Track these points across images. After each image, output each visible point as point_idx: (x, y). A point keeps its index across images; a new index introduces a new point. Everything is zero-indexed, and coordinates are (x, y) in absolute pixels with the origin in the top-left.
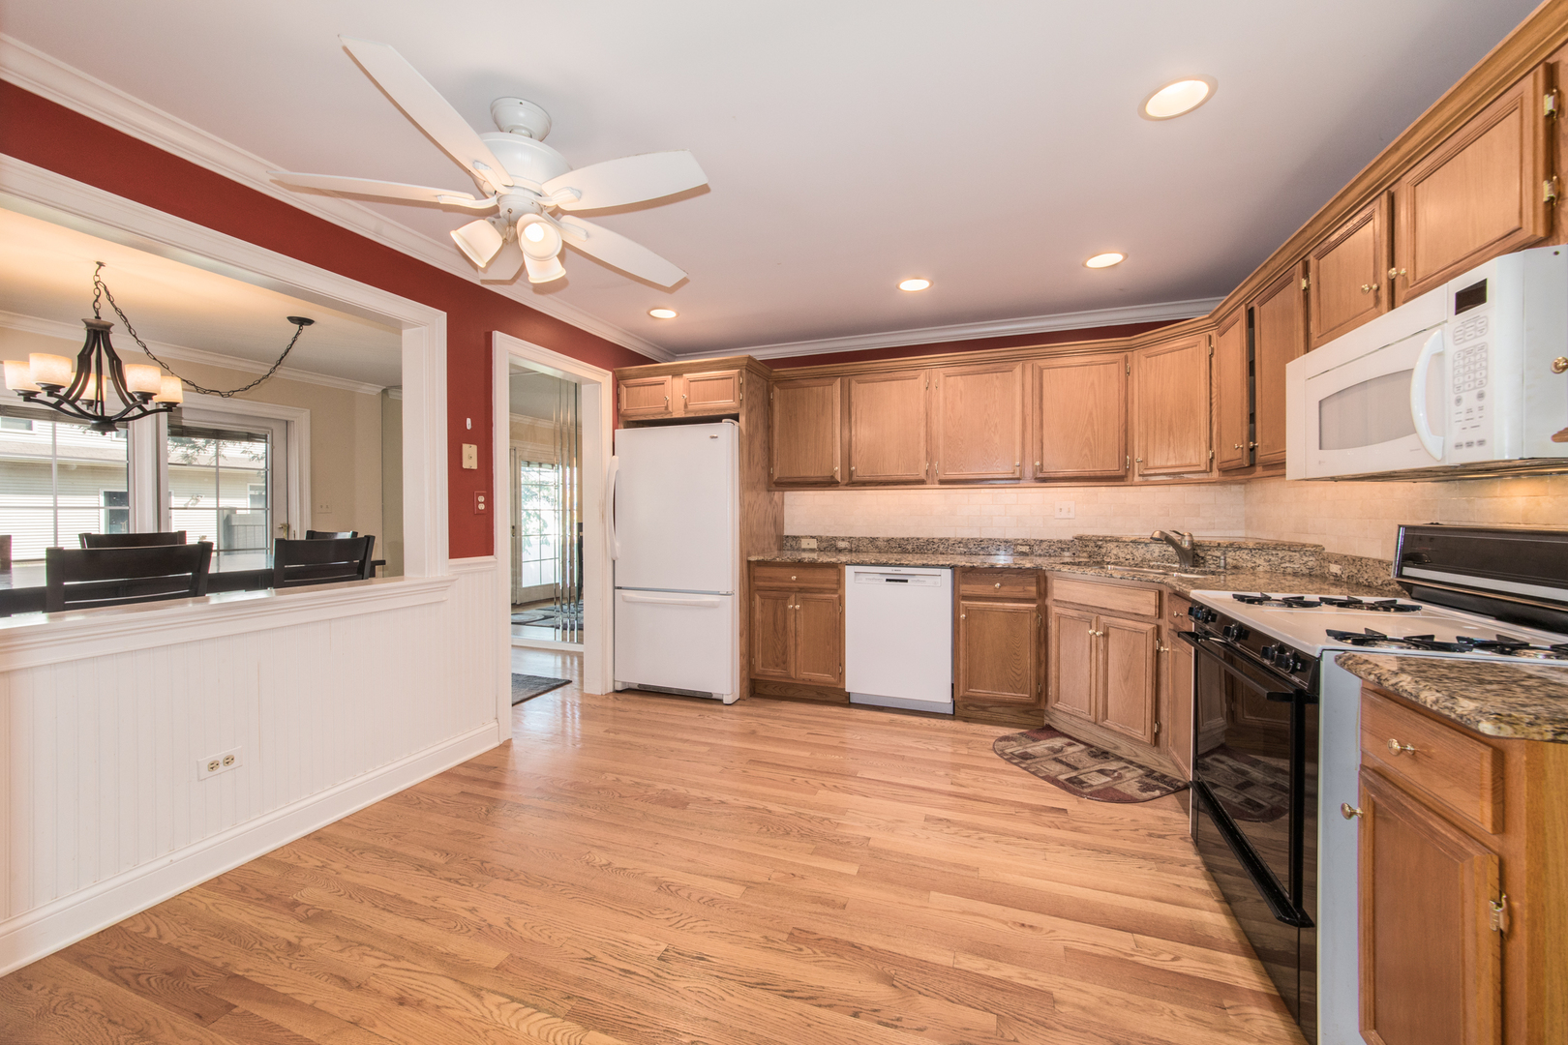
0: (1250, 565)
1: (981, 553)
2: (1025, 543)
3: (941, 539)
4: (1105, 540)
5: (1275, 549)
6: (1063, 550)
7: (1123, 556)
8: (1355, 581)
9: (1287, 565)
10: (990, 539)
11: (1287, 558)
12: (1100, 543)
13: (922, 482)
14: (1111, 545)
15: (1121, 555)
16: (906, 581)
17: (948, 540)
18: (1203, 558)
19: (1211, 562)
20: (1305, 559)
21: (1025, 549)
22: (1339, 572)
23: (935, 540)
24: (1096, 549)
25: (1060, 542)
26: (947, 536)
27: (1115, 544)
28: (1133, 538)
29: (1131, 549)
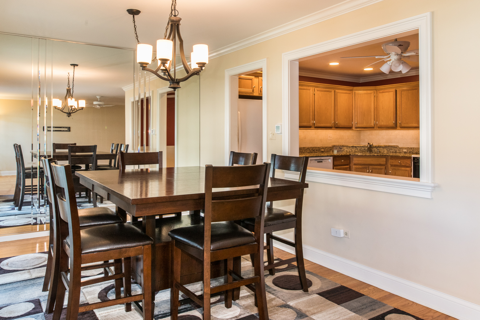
0: (383, 151)
2: (323, 148)
3: (303, 148)
4: (343, 146)
5: (389, 147)
6: (331, 150)
7: (349, 151)
8: (411, 153)
9: (391, 150)
10: (315, 147)
11: (391, 149)
12: (341, 147)
13: (311, 127)
14: (345, 148)
15: (348, 150)
16: (322, 162)
18: (371, 150)
19: (373, 151)
20: (395, 149)
21: (323, 150)
22: (406, 151)
24: (340, 149)
25: (330, 147)
27: (346, 147)
28: (352, 145)
29: (351, 149)
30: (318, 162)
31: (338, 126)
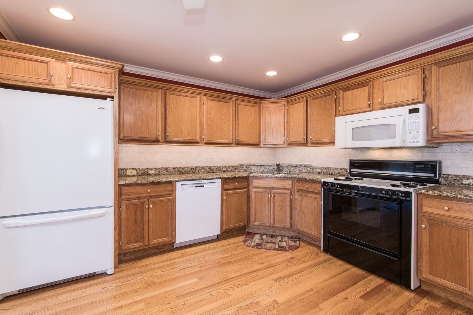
0: (294, 171)
1: (211, 172)
2: (225, 167)
4: (250, 165)
5: (301, 166)
6: (236, 169)
7: (256, 170)
8: (326, 173)
9: (303, 170)
10: (214, 166)
11: (303, 168)
12: (248, 166)
13: (198, 143)
14: (252, 167)
15: (255, 170)
16: (203, 186)
17: (199, 167)
18: (281, 169)
19: (284, 170)
20: (308, 168)
21: (225, 169)
22: (320, 171)
23: (194, 168)
24: (247, 168)
25: (235, 166)
26: (198, 166)
27: (254, 166)
28: (259, 164)
29: (259, 168)
30: (196, 187)
31: (239, 143)
